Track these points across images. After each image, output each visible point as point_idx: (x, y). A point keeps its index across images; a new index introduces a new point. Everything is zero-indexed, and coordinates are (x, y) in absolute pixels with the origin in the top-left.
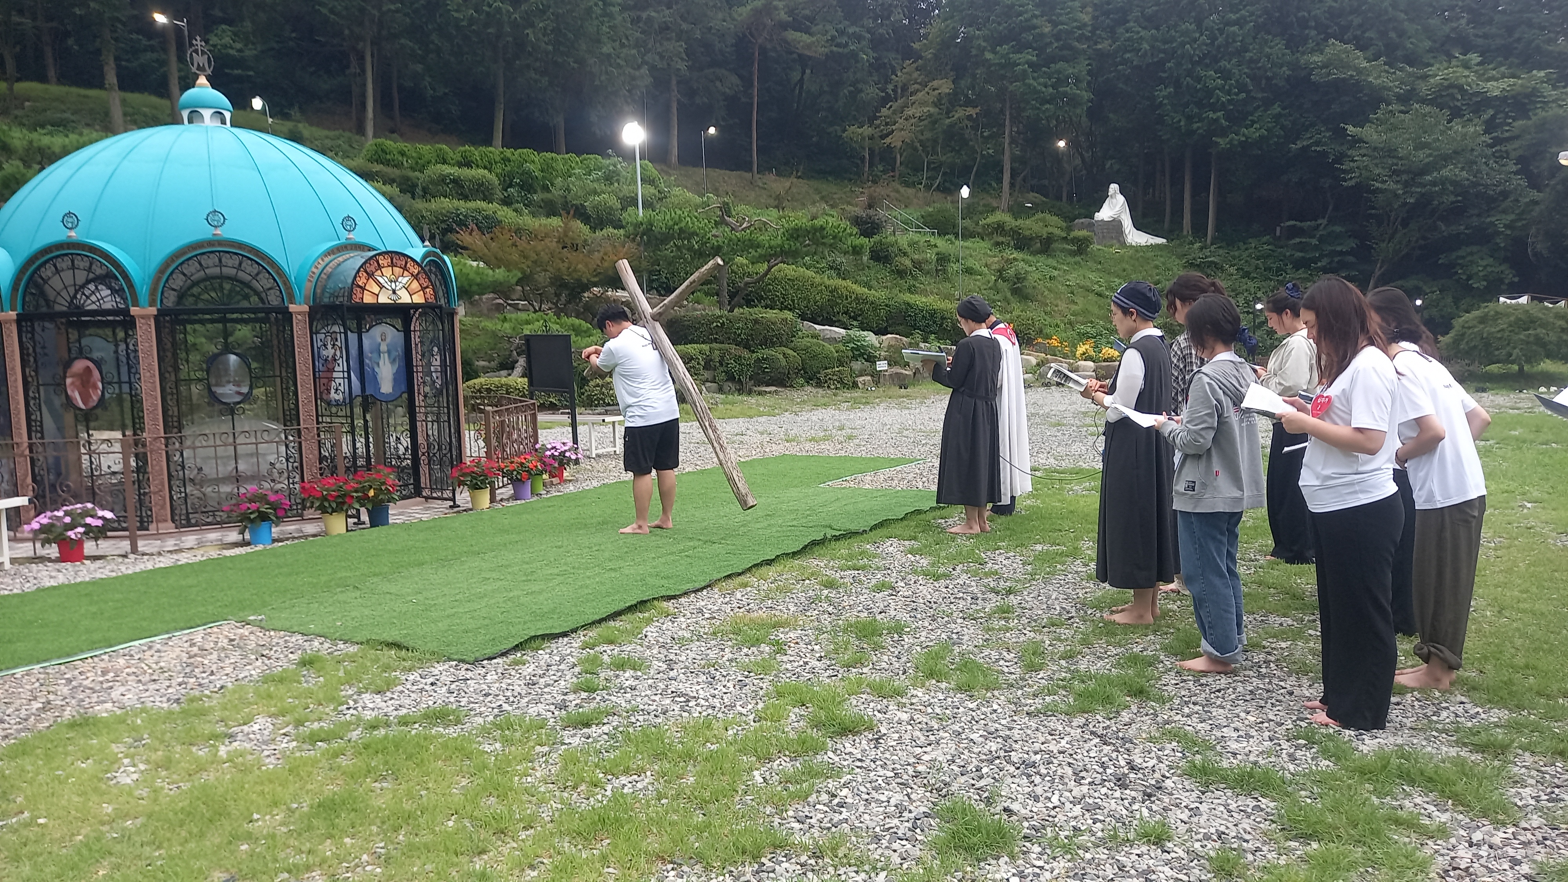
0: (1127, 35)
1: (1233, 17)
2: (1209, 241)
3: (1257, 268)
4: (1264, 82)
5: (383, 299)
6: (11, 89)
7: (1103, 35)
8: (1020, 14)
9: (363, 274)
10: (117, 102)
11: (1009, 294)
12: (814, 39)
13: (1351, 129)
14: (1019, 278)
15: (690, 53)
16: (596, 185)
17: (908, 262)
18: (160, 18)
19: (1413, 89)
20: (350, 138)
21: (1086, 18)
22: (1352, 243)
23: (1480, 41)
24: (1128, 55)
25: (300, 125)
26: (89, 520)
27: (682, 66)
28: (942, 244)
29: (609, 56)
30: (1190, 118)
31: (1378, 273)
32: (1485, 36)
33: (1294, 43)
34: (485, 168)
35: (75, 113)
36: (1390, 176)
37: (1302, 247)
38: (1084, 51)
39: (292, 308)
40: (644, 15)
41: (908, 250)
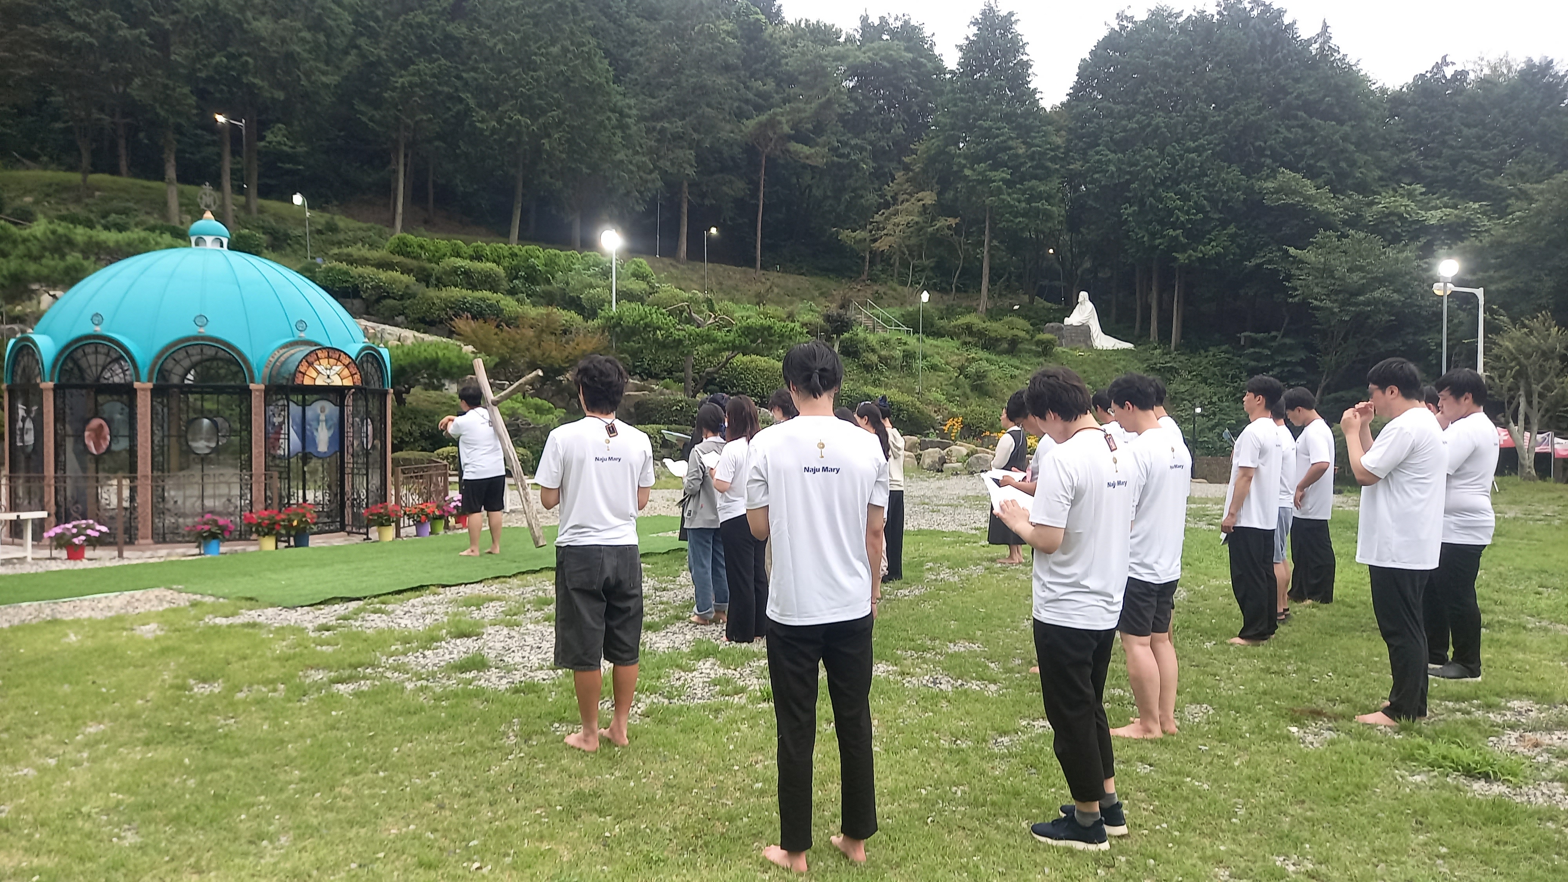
0: (1097, 157)
1: (1192, 145)
2: (1172, 348)
3: (1214, 374)
4: (1220, 204)
5: (319, 382)
6: (84, 180)
7: (1076, 156)
8: (997, 136)
9: (304, 363)
10: (175, 193)
11: (968, 391)
12: (813, 151)
13: (1292, 250)
14: (981, 376)
15: (700, 160)
16: (592, 280)
17: (874, 358)
18: (221, 119)
19: (1359, 216)
20: (380, 230)
21: (1059, 141)
22: (1302, 355)
23: (1429, 172)
24: (1096, 176)
25: (337, 218)
26: (89, 532)
27: (691, 171)
28: (912, 341)
29: (622, 161)
30: (1153, 235)
31: (1323, 383)
32: (1435, 168)
33: (1251, 170)
34: (494, 261)
35: (137, 202)
36: (1328, 295)
37: (1258, 358)
38: (1057, 169)
39: (252, 386)
40: (659, 126)
41: (877, 347)
